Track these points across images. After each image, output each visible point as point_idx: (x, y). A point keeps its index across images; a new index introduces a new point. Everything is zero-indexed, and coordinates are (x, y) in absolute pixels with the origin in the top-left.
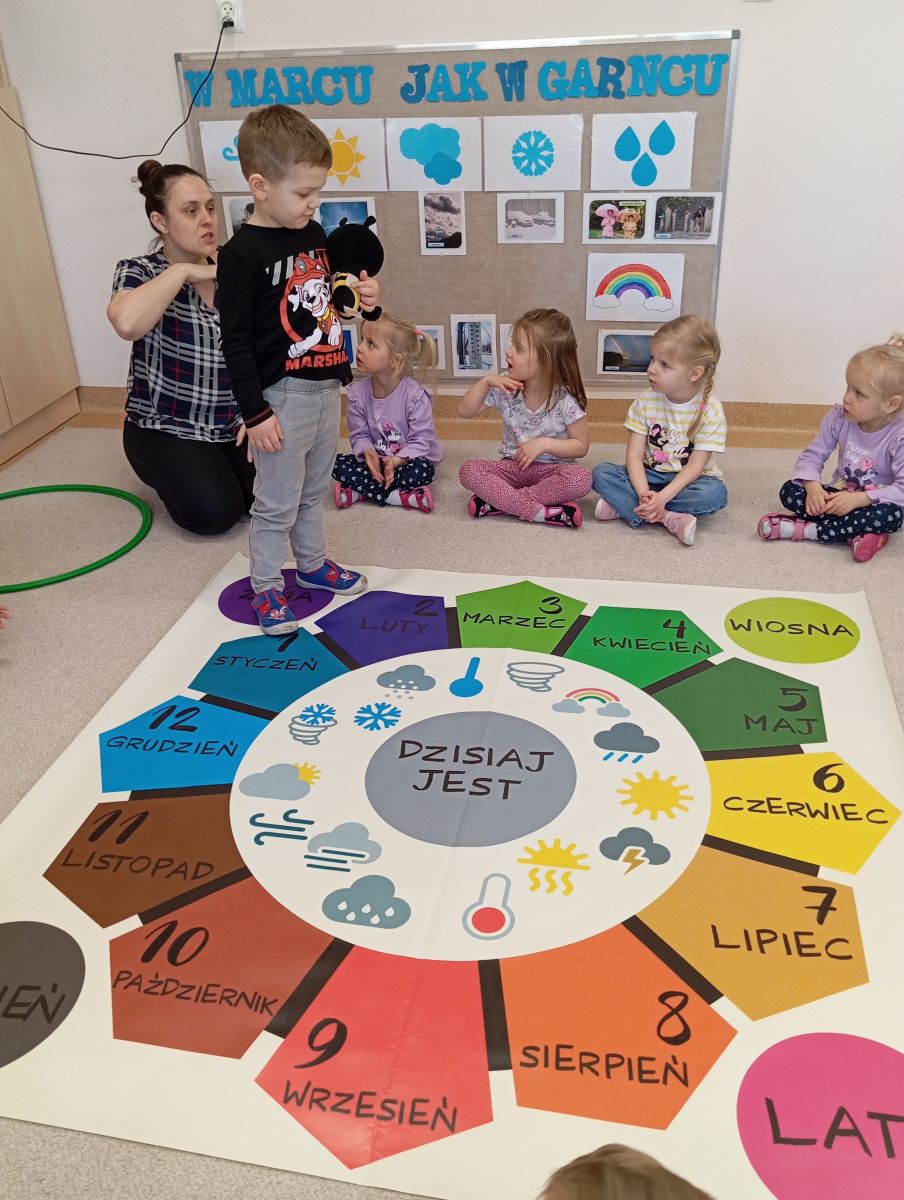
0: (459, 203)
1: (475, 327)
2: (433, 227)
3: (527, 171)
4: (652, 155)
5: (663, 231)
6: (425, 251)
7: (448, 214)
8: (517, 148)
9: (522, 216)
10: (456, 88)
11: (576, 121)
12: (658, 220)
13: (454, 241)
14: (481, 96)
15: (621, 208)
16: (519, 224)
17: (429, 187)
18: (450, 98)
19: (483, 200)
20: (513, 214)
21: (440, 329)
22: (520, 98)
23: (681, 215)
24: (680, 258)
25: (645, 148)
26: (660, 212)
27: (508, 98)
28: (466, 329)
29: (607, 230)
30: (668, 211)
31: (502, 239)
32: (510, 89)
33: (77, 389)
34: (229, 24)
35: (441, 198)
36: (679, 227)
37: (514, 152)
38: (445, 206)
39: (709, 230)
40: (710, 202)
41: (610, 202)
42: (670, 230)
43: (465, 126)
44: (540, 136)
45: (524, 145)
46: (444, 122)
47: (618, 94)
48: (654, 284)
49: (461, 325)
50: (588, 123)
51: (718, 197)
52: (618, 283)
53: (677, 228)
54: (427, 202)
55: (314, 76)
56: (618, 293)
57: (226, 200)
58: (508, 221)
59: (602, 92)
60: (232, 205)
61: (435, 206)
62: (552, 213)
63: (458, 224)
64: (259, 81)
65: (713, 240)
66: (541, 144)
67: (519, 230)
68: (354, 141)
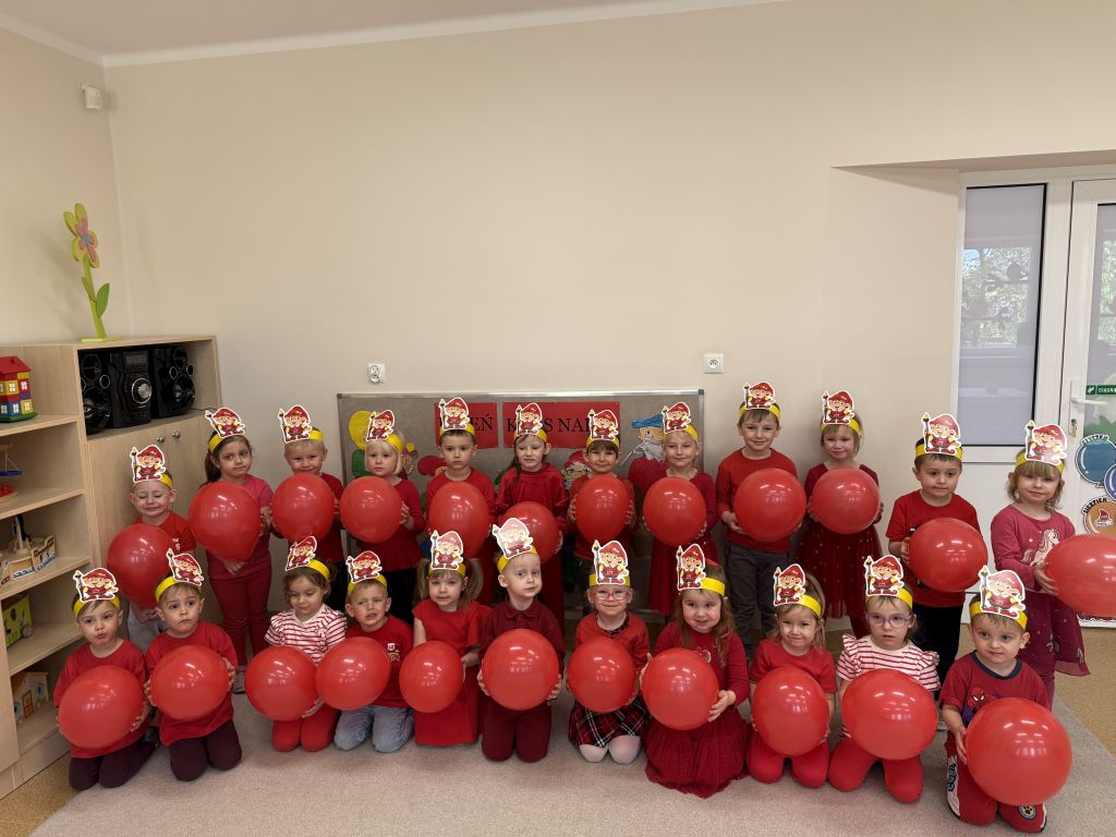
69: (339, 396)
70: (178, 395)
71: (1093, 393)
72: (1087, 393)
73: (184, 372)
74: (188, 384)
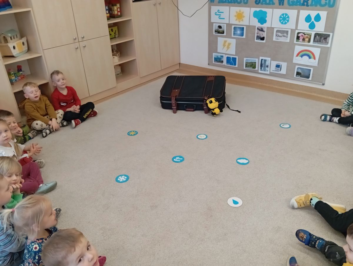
0: (265, 30)
1: (265, 61)
2: (258, 35)
3: (282, 23)
4: (315, 22)
5: (315, 42)
6: (256, 41)
7: (262, 32)
8: (280, 17)
9: (280, 34)
10: (268, 2)
11: (296, 11)
12: (314, 39)
13: (263, 39)
14: (273, 4)
15: (305, 35)
16: (279, 36)
17: (259, 25)
18: (266, 4)
19: (271, 29)
20: (278, 34)
21: (257, 59)
22: (283, 5)
23: (321, 38)
24: (319, 49)
25: (313, 20)
26: (315, 37)
27: (280, 4)
28: (263, 61)
30: (317, 37)
31: (274, 39)
32: (280, 2)
33: (180, 63)
35: (261, 28)
36: (320, 41)
37: (280, 18)
38: (262, 30)
39: (328, 43)
40: (329, 35)
41: (302, 33)
42: (317, 42)
43: (269, 11)
44: (286, 14)
45: (282, 17)
46: (264, 10)
47: (307, 5)
48: (311, 55)
49: (262, 60)
50: (299, 13)
51: (331, 34)
52: (302, 54)
53: (319, 41)
54: (258, 29)
56: (302, 56)
57: (214, 24)
58: (276, 35)
59: (303, 5)
60: (215, 25)
61: (259, 30)
62: (287, 34)
63: (264, 35)
65: (329, 45)
66: (287, 17)
67: (279, 38)
68: (243, 13)
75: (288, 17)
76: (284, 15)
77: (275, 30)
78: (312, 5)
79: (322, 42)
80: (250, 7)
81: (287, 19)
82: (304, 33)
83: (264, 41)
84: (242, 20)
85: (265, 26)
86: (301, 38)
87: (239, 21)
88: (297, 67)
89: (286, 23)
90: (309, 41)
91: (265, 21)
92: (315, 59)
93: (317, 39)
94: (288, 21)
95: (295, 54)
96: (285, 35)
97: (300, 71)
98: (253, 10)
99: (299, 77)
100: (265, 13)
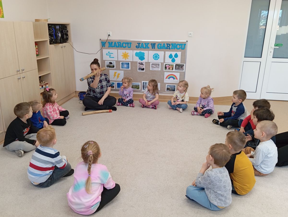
0: (144, 64)
2: (140, 67)
3: (155, 59)
4: (174, 58)
5: (176, 69)
6: (138, 71)
7: (142, 65)
9: (154, 66)
10: (145, 47)
11: (163, 52)
12: (175, 68)
13: (143, 69)
14: (149, 48)
16: (154, 67)
17: (140, 61)
18: (143, 48)
19: (148, 63)
20: (153, 66)
21: (140, 83)
22: (154, 48)
23: (179, 67)
24: (179, 74)
25: (173, 57)
26: (176, 66)
27: (153, 48)
28: (144, 83)
29: (168, 69)
31: (151, 69)
32: (153, 47)
33: (75, 91)
34: (109, 35)
35: (141, 63)
36: (179, 69)
37: (153, 56)
38: (142, 64)
39: (183, 69)
40: (183, 65)
41: (168, 65)
42: (177, 69)
43: (146, 52)
45: (155, 55)
46: (142, 51)
47: (169, 49)
48: (175, 77)
50: (165, 53)
51: (185, 64)
52: (169, 77)
53: (178, 69)
54: (139, 63)
55: (122, 44)
56: (169, 78)
57: (106, 61)
58: (152, 67)
59: (167, 48)
62: (159, 66)
63: (144, 67)
64: (113, 44)
65: (184, 71)
67: (153, 68)
68: (128, 53)
69: (100, 39)
70: (65, 37)
71: (276, 45)
72: (275, 46)
73: (66, 32)
74: (67, 35)
75: (159, 56)
76: (156, 55)
77: (151, 63)
78: (172, 48)
79: (180, 69)
80: (133, 50)
81: (158, 57)
82: (169, 65)
83: (144, 71)
84: (128, 58)
85: (144, 61)
86: (168, 68)
87: (126, 59)
88: (167, 85)
89: (157, 59)
90: (173, 69)
91: (144, 59)
92: (177, 79)
93: (177, 68)
94: (159, 58)
95: (165, 77)
96: (158, 66)
97: (169, 87)
98: (135, 52)
99: (168, 91)
100: (144, 53)
